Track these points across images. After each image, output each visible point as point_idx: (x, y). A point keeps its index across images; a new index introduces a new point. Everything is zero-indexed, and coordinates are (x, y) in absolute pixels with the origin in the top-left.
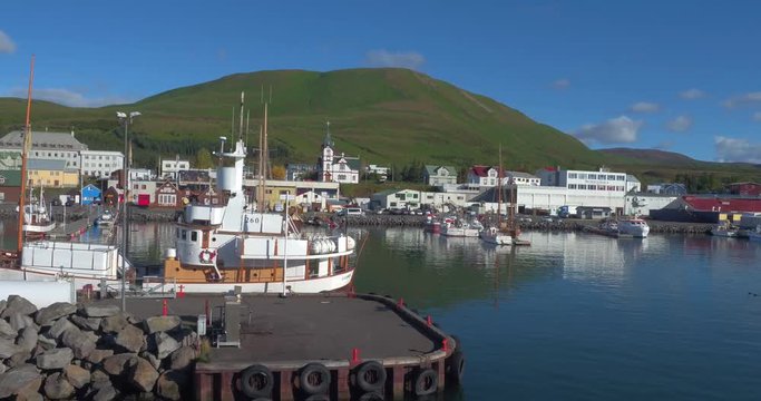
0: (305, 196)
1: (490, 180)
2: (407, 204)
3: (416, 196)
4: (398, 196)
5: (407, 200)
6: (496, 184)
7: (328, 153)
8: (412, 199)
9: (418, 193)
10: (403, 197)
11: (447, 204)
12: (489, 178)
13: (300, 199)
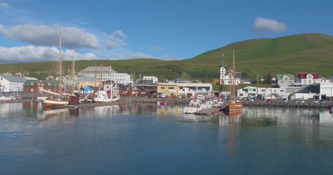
0: (184, 90)
1: (309, 80)
2: (249, 94)
3: (254, 90)
4: (243, 90)
5: (250, 92)
6: (312, 83)
7: (223, 70)
8: (252, 92)
9: (256, 88)
10: (246, 91)
11: (274, 94)
12: (307, 79)
13: (181, 91)
